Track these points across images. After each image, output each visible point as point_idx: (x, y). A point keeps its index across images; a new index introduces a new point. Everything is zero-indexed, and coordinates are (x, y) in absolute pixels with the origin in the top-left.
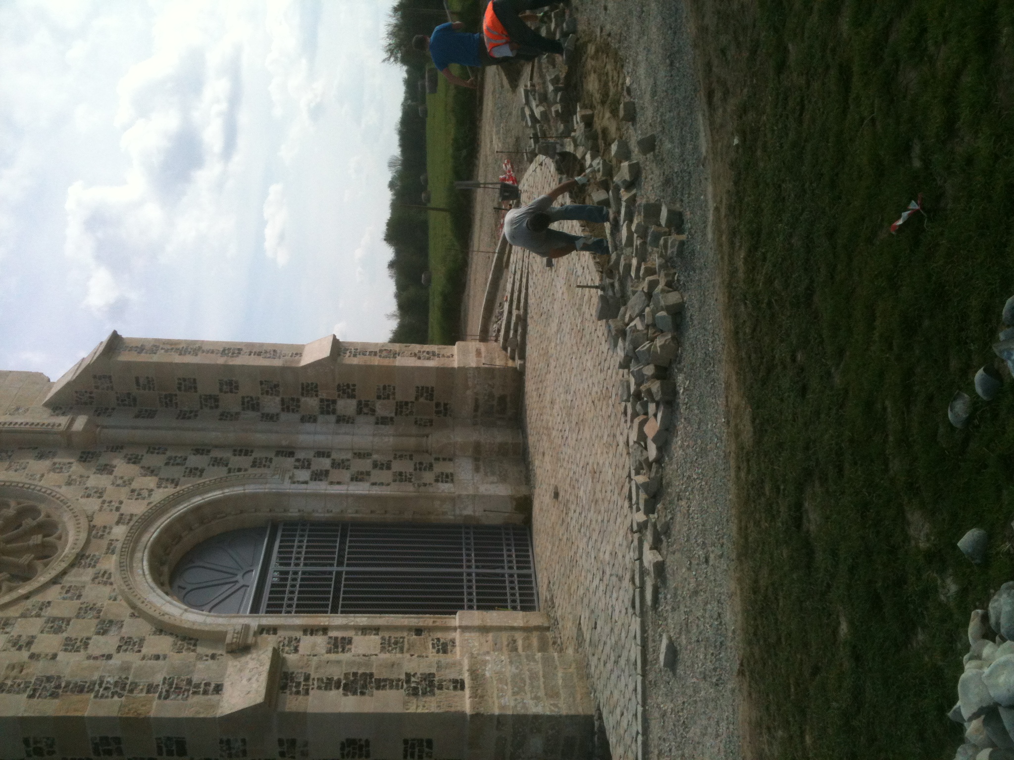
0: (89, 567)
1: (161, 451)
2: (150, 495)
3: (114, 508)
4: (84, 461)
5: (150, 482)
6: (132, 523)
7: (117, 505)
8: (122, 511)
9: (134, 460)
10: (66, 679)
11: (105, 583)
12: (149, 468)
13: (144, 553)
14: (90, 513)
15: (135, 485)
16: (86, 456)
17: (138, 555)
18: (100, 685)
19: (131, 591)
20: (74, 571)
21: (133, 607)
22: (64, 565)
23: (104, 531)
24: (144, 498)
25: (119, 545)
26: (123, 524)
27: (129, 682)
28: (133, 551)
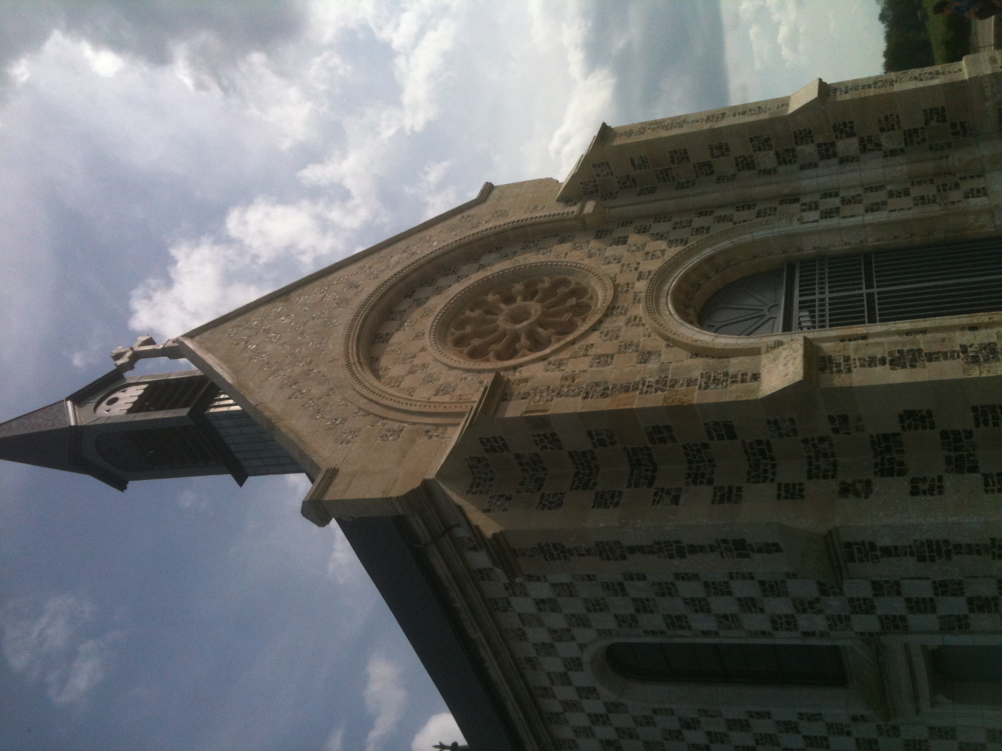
0: (621, 315)
1: (667, 219)
2: (663, 255)
3: (633, 269)
4: (600, 238)
5: (662, 245)
6: (651, 277)
7: (635, 265)
8: (640, 269)
9: (643, 230)
10: (612, 382)
11: (638, 325)
12: (658, 234)
13: (667, 298)
14: (612, 275)
15: (647, 249)
16: (600, 234)
17: (663, 300)
18: (644, 384)
19: (662, 327)
20: (609, 319)
21: (667, 339)
22: (598, 317)
23: (628, 287)
24: (658, 258)
25: (643, 295)
26: (643, 279)
27: (669, 380)
28: (658, 298)
